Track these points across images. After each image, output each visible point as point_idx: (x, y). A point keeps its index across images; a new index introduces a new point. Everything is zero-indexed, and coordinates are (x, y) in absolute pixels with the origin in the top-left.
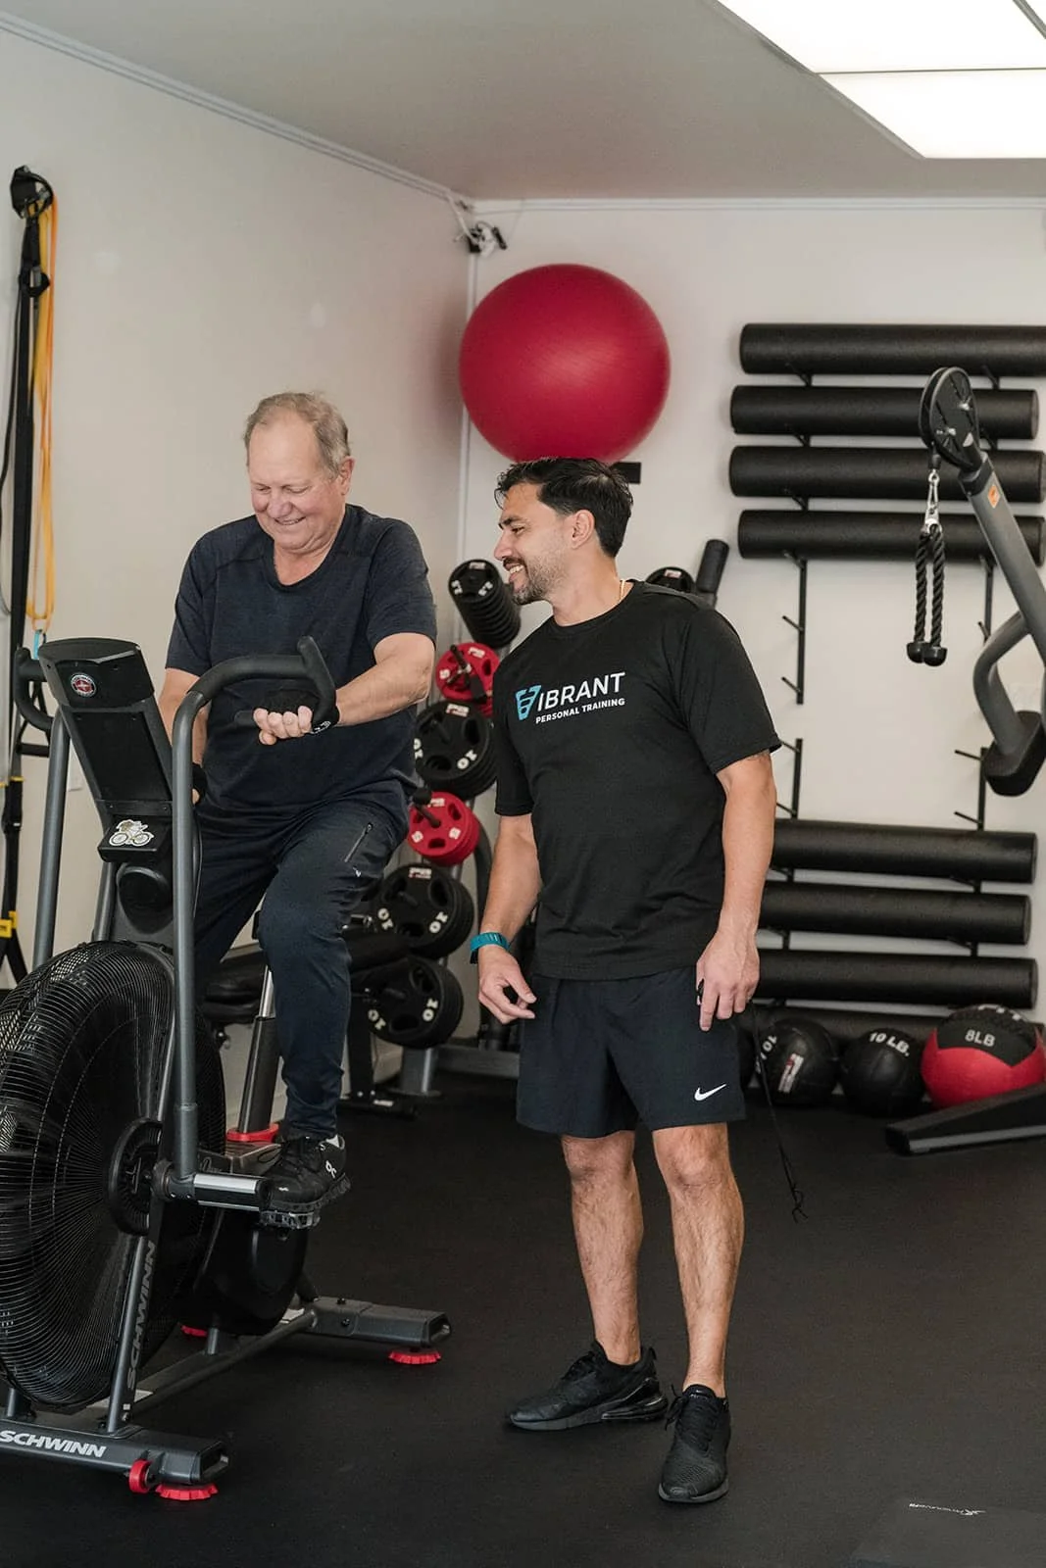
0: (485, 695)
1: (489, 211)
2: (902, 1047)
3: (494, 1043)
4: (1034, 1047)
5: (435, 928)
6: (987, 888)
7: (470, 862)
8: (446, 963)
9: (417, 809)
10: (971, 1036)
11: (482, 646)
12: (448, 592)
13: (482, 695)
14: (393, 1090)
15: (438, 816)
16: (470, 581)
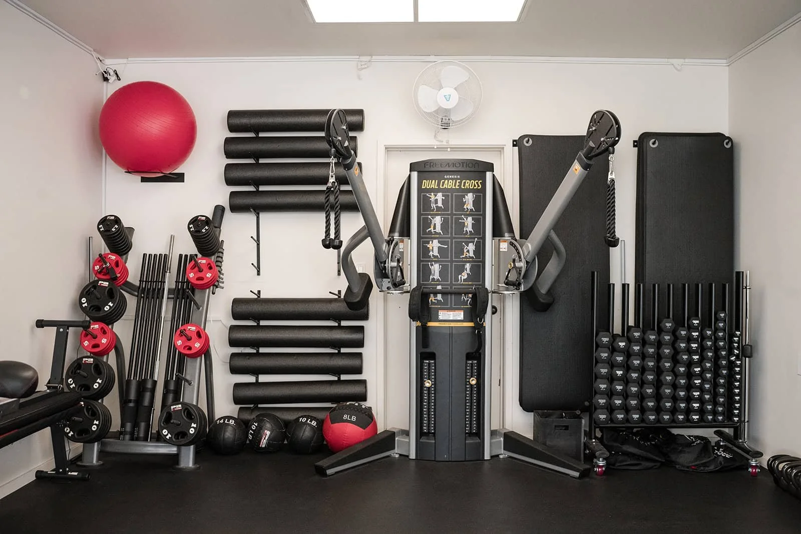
0: (117, 276)
1: (111, 64)
2: (314, 423)
3: (127, 437)
4: (373, 420)
5: (96, 386)
6: (343, 350)
7: (112, 354)
8: (102, 401)
9: (85, 330)
10: (345, 417)
11: (114, 254)
12: (97, 230)
13: (115, 276)
14: (79, 463)
15: (95, 333)
16: (108, 225)
